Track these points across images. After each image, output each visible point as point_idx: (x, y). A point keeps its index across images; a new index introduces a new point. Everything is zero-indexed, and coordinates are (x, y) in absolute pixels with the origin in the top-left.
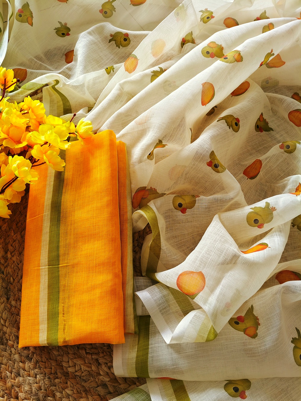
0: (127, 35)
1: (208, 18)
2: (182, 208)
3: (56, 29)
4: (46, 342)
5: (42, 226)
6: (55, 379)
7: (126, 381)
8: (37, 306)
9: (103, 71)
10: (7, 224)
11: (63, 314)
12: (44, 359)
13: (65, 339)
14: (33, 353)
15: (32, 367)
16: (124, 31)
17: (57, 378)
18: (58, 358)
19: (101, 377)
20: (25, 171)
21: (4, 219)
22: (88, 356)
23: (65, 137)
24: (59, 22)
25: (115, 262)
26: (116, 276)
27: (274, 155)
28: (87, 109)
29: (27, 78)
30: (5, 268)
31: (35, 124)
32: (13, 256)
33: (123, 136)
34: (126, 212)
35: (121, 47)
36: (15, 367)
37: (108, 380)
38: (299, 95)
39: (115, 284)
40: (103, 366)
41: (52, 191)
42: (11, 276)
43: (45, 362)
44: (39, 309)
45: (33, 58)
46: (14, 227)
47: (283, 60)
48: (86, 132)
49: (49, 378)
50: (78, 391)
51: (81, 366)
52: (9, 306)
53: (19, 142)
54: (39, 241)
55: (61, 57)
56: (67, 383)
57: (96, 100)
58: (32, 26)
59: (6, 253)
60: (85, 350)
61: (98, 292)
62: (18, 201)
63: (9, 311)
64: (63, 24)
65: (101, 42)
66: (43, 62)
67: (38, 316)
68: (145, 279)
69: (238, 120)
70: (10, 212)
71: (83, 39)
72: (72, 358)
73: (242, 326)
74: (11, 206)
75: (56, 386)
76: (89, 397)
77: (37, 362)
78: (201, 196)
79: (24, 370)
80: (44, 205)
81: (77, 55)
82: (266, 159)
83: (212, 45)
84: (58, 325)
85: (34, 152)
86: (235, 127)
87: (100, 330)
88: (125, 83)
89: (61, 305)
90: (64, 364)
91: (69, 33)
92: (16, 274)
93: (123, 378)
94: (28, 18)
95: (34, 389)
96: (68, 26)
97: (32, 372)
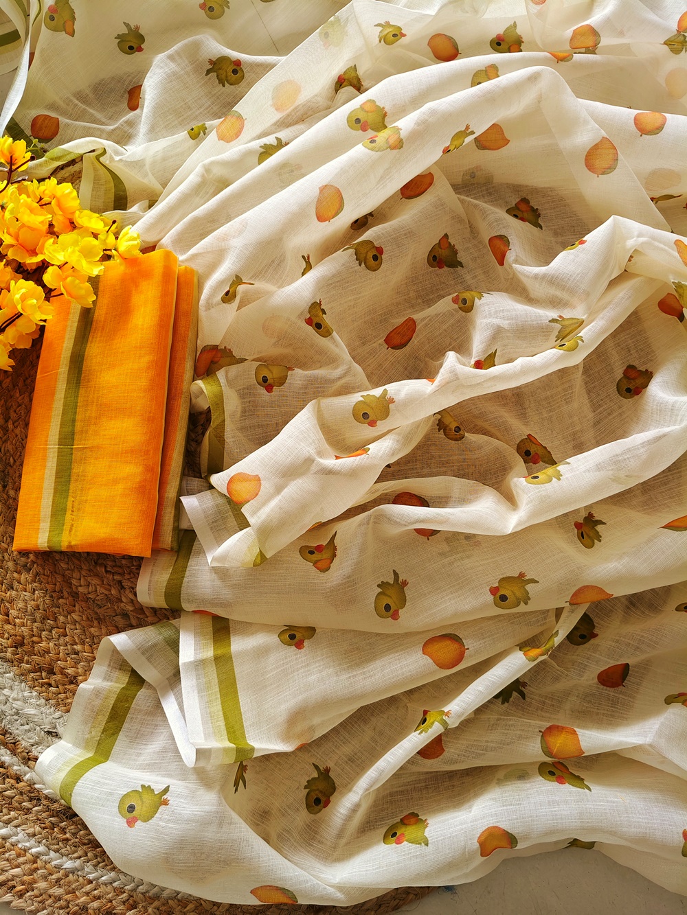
0: (238, 63)
1: (395, 35)
2: (266, 384)
3: (119, 37)
4: (46, 545)
5: (55, 387)
6: (59, 599)
7: (155, 614)
8: (39, 498)
9: (183, 135)
10: (10, 378)
11: (72, 511)
12: (47, 572)
13: (70, 543)
14: (33, 563)
15: (29, 579)
16: (235, 55)
17: (62, 597)
18: (67, 572)
19: (122, 605)
20: (32, 306)
21: (6, 372)
22: (108, 575)
23: (97, 256)
24: (124, 23)
25: (148, 451)
26: (149, 469)
27: (437, 315)
28: (146, 202)
29: (59, 134)
30: (3, 443)
31: (63, 223)
32: (16, 427)
33: (194, 257)
34: (182, 381)
35: (227, 84)
36: (8, 577)
37: (131, 609)
38: (529, 203)
39: (145, 480)
40: (127, 591)
41: (74, 336)
42: (11, 455)
43: (48, 576)
44: (41, 502)
45: (72, 98)
46: (20, 384)
47: (508, 136)
48: (129, 251)
49: (51, 596)
50: (88, 618)
51: (96, 588)
52: (5, 496)
53: (34, 253)
54: (50, 409)
55: (122, 96)
56: (75, 606)
57: (164, 185)
58: (73, 36)
59: (7, 421)
60: (106, 567)
61: (120, 488)
62: (28, 345)
63: (5, 504)
64: (133, 27)
65: (191, 73)
66: (89, 104)
67: (39, 511)
68: (201, 481)
69: (380, 251)
70: (12, 362)
71: (158, 71)
72: (85, 575)
73: (316, 556)
74: (13, 354)
75: (59, 608)
76: (103, 627)
77: (37, 574)
78: (296, 369)
79: (19, 582)
80: (60, 357)
81: (144, 99)
82: (425, 318)
83: (367, 107)
84: (64, 524)
85: (47, 277)
86: (371, 262)
87: (116, 536)
88: (212, 163)
89: (70, 499)
90: (74, 582)
91: (142, 46)
92: (19, 453)
93: (151, 608)
94: (65, 22)
95: (29, 608)
96: (142, 32)
97: (29, 587)
